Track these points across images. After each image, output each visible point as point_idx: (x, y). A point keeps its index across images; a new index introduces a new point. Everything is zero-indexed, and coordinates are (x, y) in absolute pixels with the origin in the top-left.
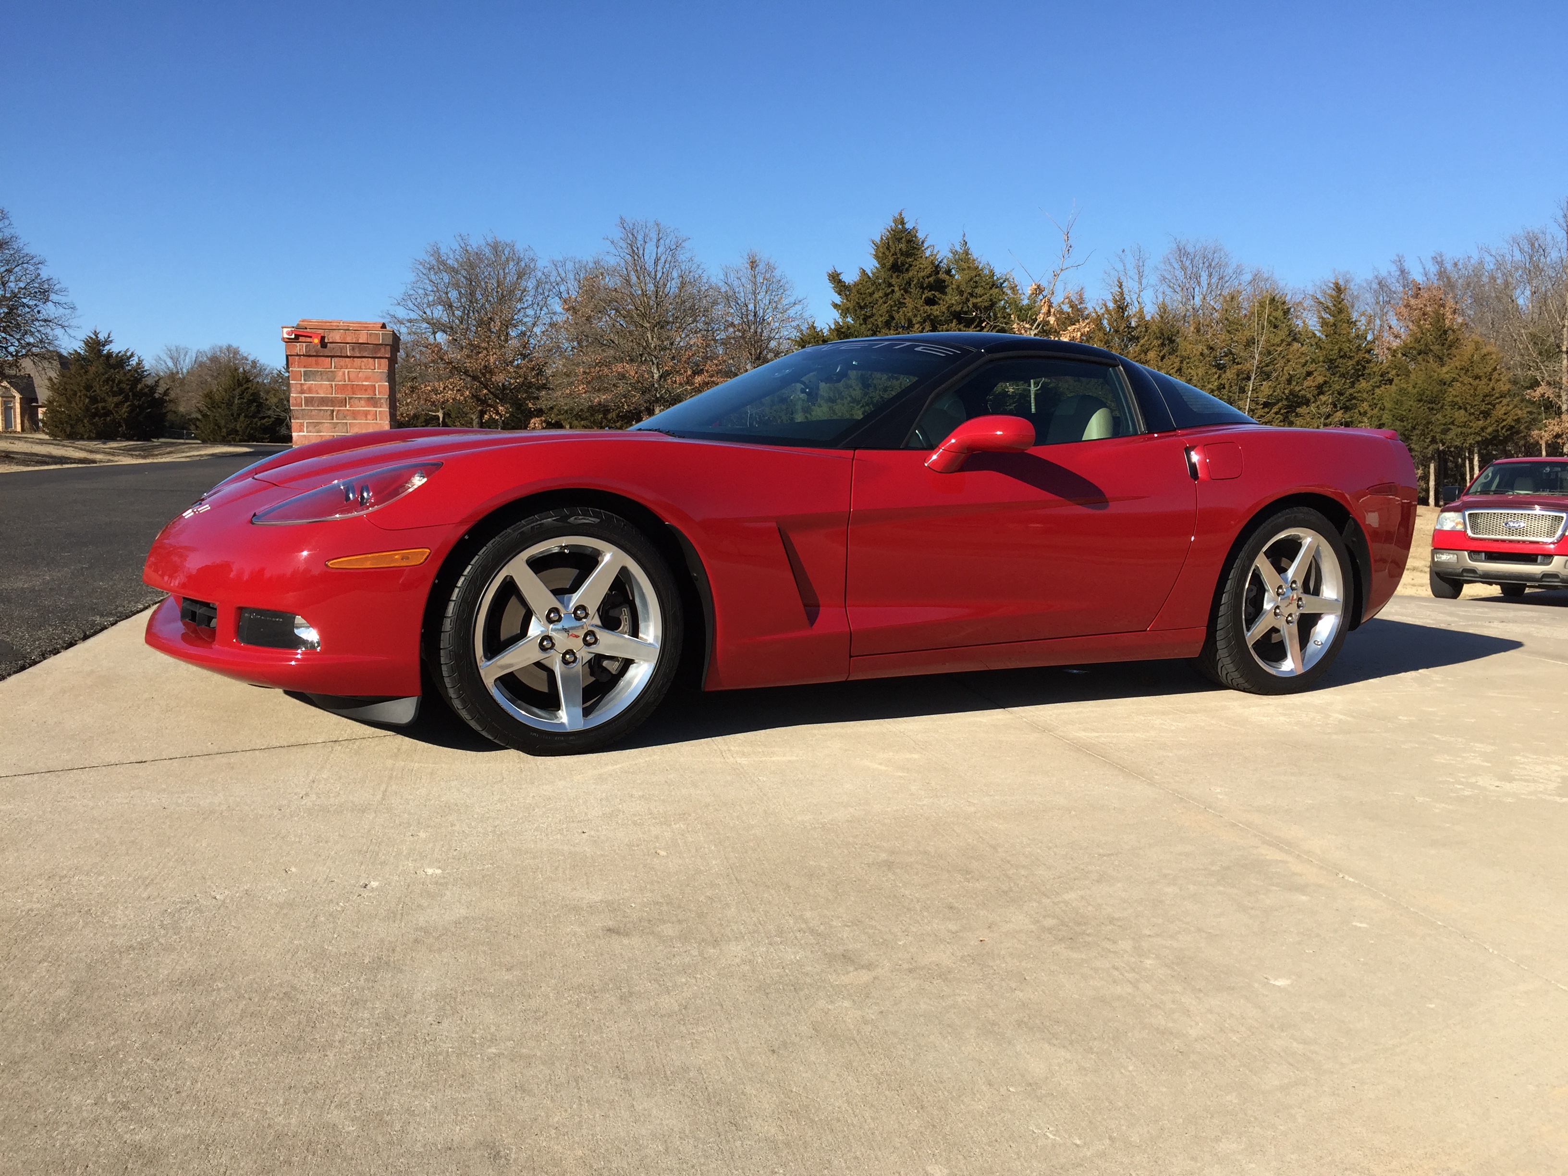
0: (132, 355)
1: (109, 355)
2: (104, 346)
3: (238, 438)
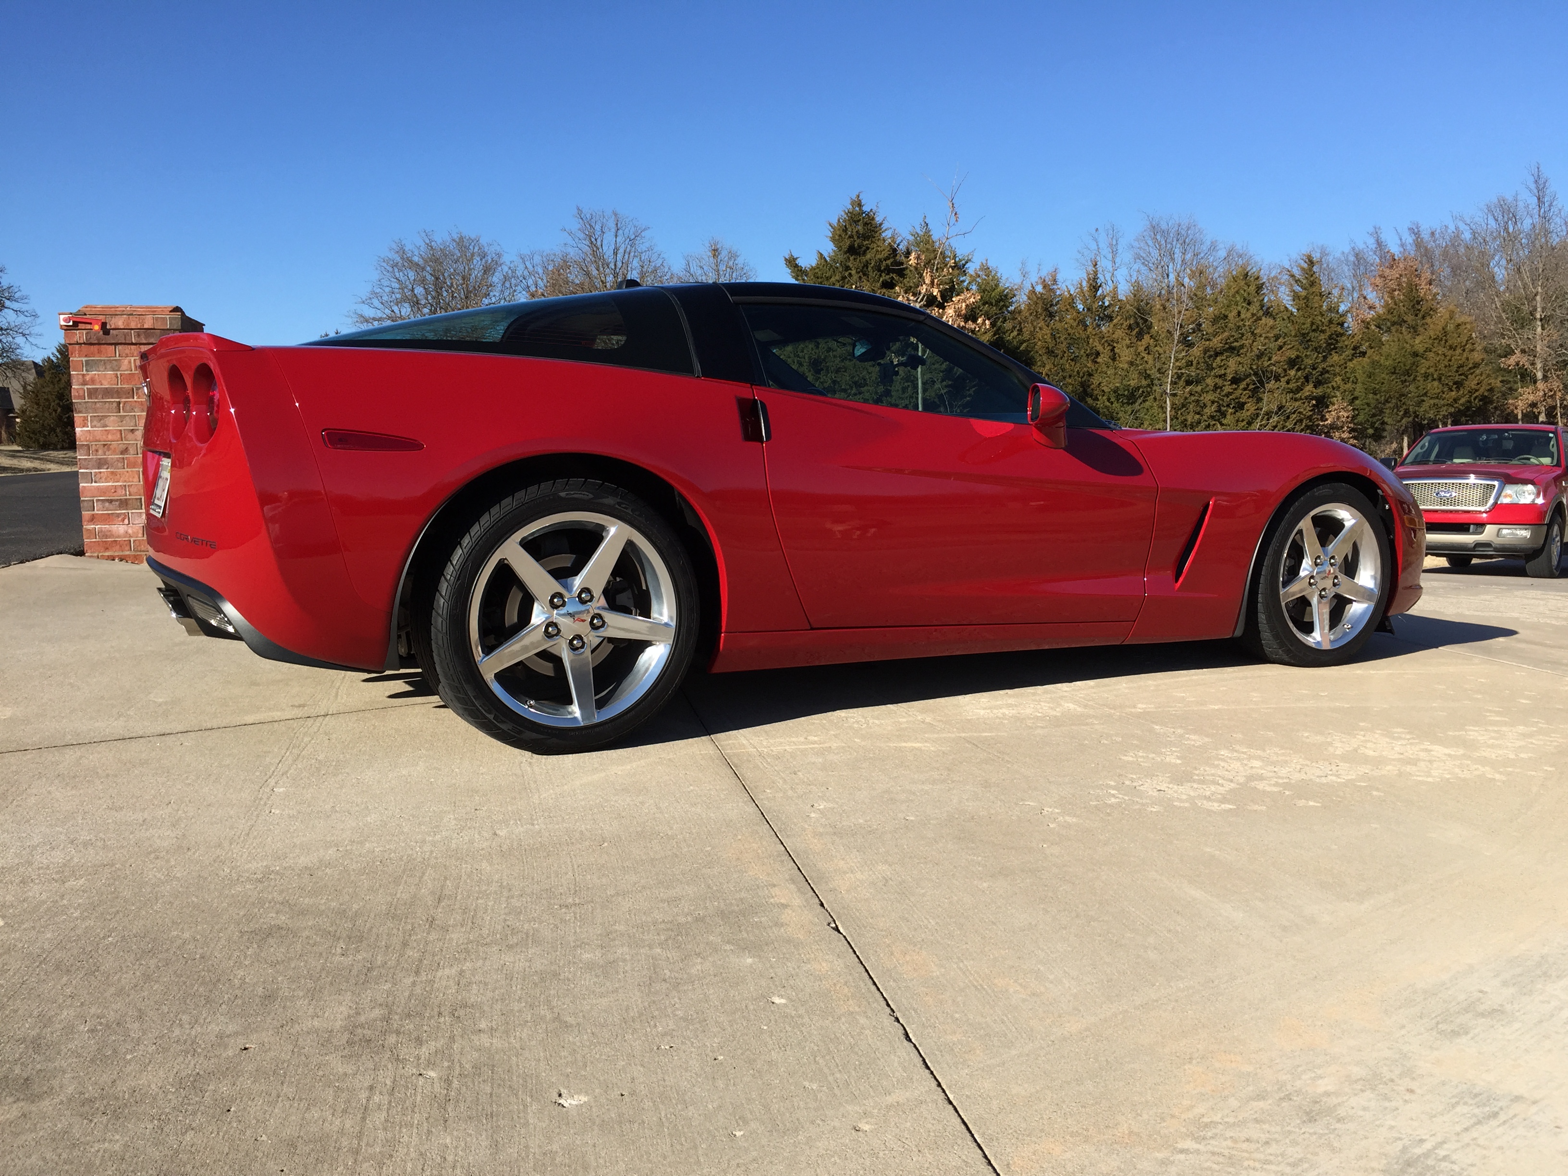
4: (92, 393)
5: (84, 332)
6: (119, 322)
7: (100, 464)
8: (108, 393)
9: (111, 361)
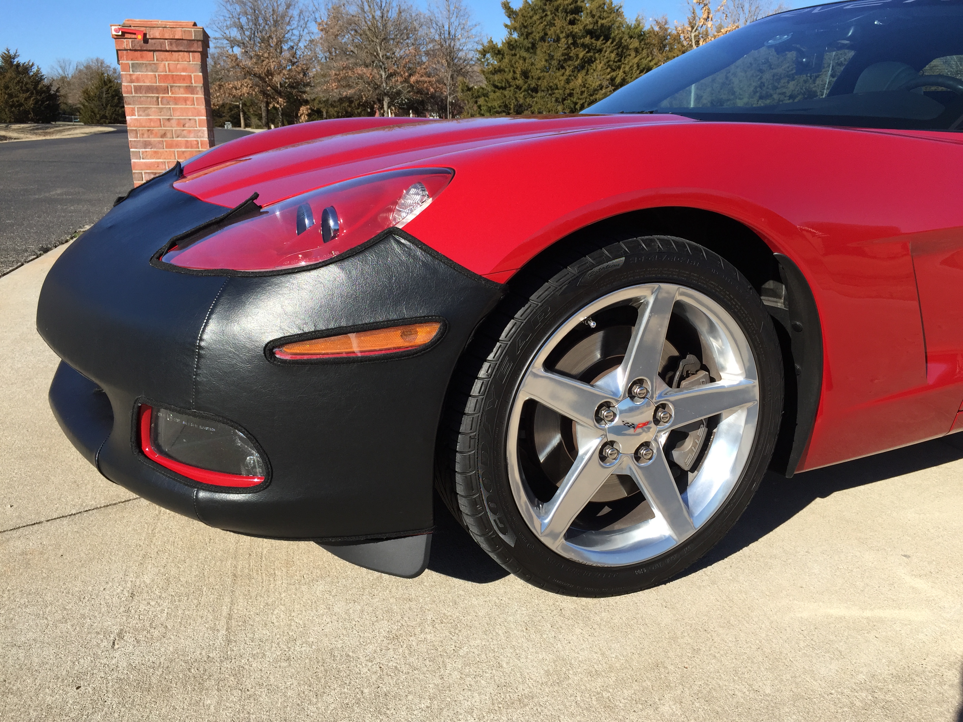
0: (33, 65)
1: (18, 65)
2: (14, 58)
3: (107, 121)
4: (138, 89)
5: (130, 40)
6: (156, 33)
7: (146, 145)
8: (150, 89)
9: (150, 64)
